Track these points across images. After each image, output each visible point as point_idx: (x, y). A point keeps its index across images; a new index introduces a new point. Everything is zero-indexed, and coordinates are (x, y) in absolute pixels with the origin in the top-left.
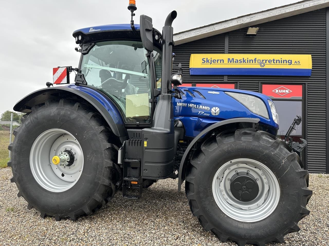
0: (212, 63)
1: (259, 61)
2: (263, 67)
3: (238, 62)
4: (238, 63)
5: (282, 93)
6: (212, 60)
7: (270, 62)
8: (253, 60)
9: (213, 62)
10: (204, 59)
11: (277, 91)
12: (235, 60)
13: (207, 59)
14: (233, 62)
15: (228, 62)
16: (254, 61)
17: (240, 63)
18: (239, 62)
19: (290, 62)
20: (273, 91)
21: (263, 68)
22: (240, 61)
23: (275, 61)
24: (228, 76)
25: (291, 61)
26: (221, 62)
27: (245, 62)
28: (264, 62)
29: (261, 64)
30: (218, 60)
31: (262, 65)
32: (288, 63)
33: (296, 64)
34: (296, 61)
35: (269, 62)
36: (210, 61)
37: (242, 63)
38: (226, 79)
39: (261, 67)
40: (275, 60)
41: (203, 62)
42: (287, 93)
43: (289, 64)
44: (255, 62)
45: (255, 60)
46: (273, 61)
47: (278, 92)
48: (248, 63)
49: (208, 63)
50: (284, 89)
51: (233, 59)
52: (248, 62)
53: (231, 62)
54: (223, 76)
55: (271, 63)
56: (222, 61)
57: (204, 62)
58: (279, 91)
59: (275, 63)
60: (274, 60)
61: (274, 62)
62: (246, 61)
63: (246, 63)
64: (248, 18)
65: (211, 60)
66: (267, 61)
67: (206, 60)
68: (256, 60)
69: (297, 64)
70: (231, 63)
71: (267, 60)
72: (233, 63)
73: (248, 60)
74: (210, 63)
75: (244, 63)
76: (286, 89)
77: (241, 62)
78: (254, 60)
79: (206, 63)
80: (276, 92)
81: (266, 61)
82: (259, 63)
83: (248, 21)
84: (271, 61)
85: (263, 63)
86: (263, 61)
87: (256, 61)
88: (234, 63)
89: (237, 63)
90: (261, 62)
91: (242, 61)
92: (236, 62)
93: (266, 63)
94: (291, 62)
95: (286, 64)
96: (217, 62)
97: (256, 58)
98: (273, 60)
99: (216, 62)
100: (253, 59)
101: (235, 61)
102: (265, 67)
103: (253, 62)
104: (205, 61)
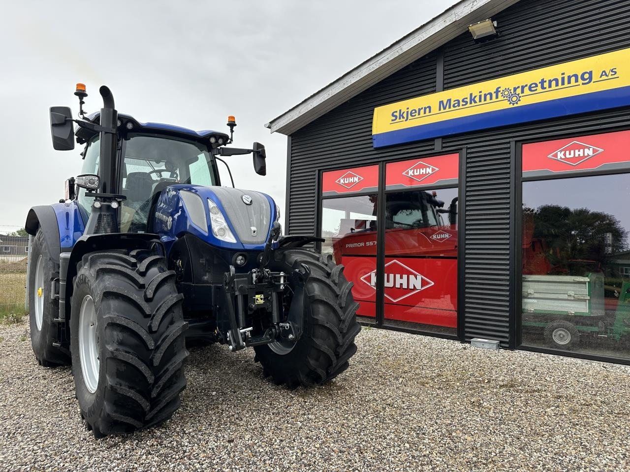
0: (410, 117)
1: (506, 93)
2: (517, 103)
3: (459, 106)
4: (459, 108)
5: (574, 159)
6: (410, 111)
7: (533, 89)
8: (493, 93)
9: (412, 116)
10: (395, 114)
11: (560, 155)
12: (454, 101)
13: (400, 111)
14: (450, 107)
15: (440, 110)
16: (494, 95)
17: (463, 105)
18: (461, 105)
19: (588, 77)
20: (548, 156)
21: (516, 105)
22: (463, 101)
23: (546, 85)
24: (443, 138)
25: (590, 73)
26: (425, 113)
27: (475, 102)
28: (519, 91)
29: (510, 98)
30: (420, 110)
31: (514, 99)
32: (580, 81)
33: (604, 77)
34: (604, 71)
35: (530, 89)
36: (405, 115)
37: (468, 105)
38: (438, 146)
39: (511, 106)
40: (546, 81)
41: (392, 120)
42: (588, 155)
43: (583, 84)
44: (497, 97)
45: (497, 92)
46: (539, 85)
47: (563, 157)
48: (480, 103)
49: (402, 119)
50: (579, 147)
51: (449, 100)
52: (480, 101)
53: (445, 108)
54: (433, 139)
55: (536, 90)
56: (428, 110)
57: (394, 118)
58: (565, 155)
59: (546, 88)
60: (543, 82)
61: (543, 88)
62: (477, 99)
63: (476, 104)
64: (466, 5)
65: (408, 112)
66: (526, 89)
67: (397, 114)
68: (500, 91)
69: (607, 78)
70: (445, 111)
71: (526, 85)
72: (450, 110)
73: (480, 96)
74: (405, 119)
75: (473, 104)
76: (584, 148)
77: (467, 103)
78: (495, 92)
79: (398, 120)
80: (559, 157)
81: (523, 87)
82: (505, 98)
83: (467, 11)
84: (537, 86)
85: (516, 94)
86: (515, 89)
87: (499, 93)
88: (452, 108)
89: (457, 108)
90: (512, 94)
91: (468, 100)
92: (456, 105)
93: (523, 92)
94: (590, 78)
95: (577, 84)
96: (419, 114)
97: (500, 87)
98: (540, 83)
99: (417, 114)
100: (493, 91)
101: (452, 103)
102: (520, 104)
103: (491, 98)
104: (396, 117)
